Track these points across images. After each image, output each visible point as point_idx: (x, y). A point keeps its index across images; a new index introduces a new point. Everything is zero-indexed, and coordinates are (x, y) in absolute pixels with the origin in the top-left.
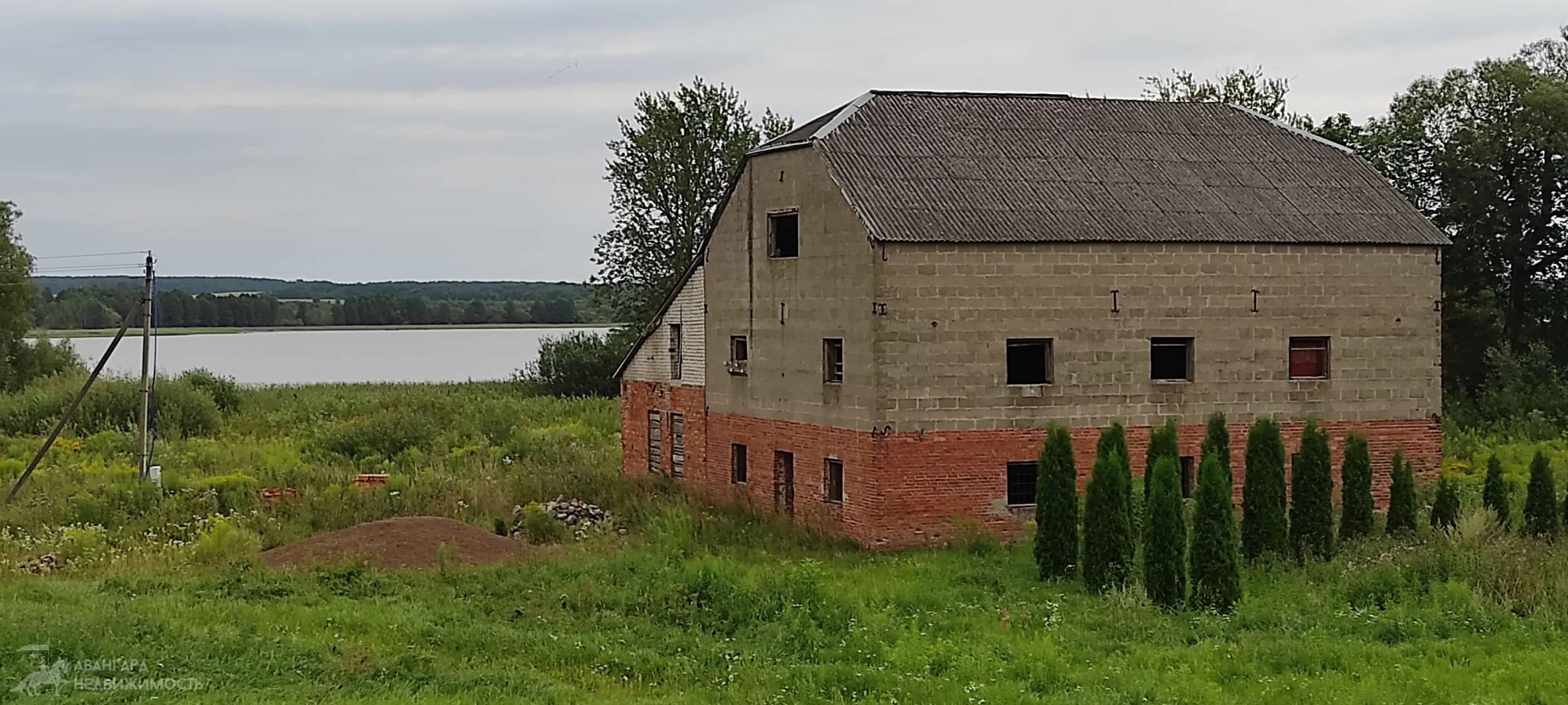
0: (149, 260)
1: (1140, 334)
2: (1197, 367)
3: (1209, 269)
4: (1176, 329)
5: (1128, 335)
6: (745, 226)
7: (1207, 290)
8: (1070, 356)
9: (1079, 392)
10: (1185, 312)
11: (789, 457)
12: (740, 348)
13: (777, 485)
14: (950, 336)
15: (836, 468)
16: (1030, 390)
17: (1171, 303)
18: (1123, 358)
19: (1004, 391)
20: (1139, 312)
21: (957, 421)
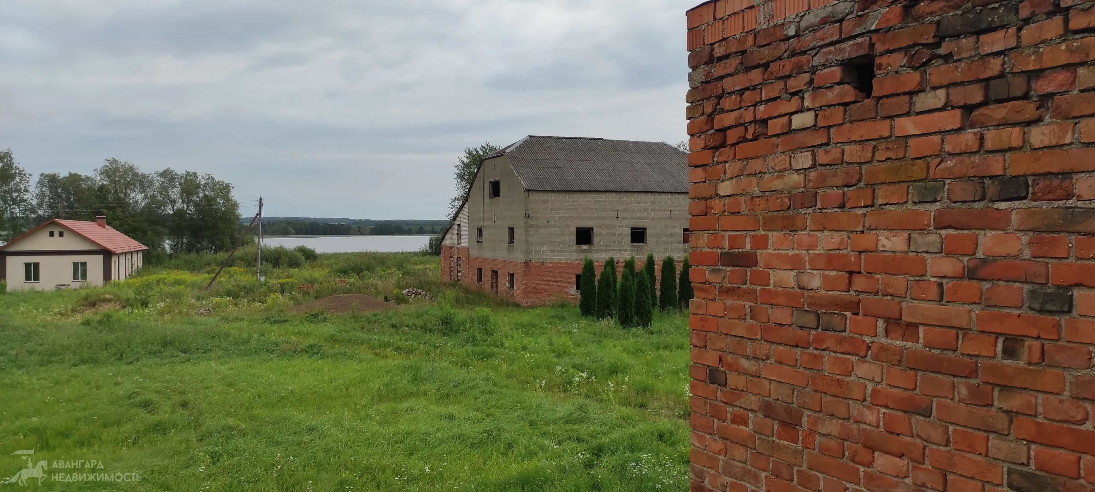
0: (261, 199)
1: (627, 226)
2: (648, 239)
3: (653, 202)
4: (640, 224)
5: (622, 226)
6: (482, 186)
7: (652, 210)
8: (601, 234)
9: (603, 248)
10: (644, 218)
11: (496, 272)
12: (480, 231)
13: (492, 283)
14: (554, 226)
15: (512, 276)
16: (585, 247)
17: (639, 215)
18: (620, 235)
19: (575, 247)
20: (626, 218)
21: (557, 258)
